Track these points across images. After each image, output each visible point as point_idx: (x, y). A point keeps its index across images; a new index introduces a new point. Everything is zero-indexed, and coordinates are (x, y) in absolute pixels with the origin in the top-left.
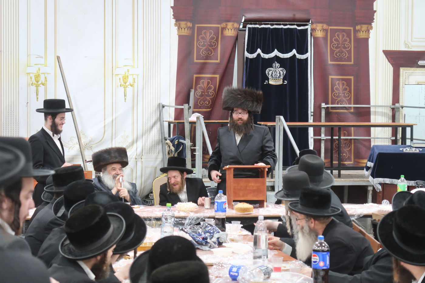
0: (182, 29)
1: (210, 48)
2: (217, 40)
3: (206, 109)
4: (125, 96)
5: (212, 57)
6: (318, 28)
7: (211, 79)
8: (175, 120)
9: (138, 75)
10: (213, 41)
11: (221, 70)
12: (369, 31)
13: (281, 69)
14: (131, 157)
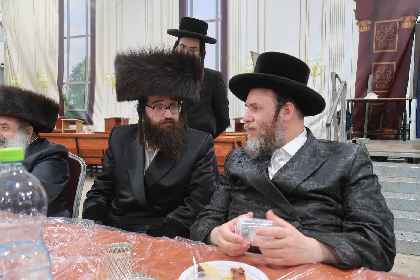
0: (363, 27)
1: (388, 40)
2: (395, 33)
3: (383, 90)
4: (314, 82)
5: (390, 47)
7: (389, 65)
8: (355, 98)
9: (325, 67)
10: (391, 33)
11: (398, 57)
14: (318, 129)
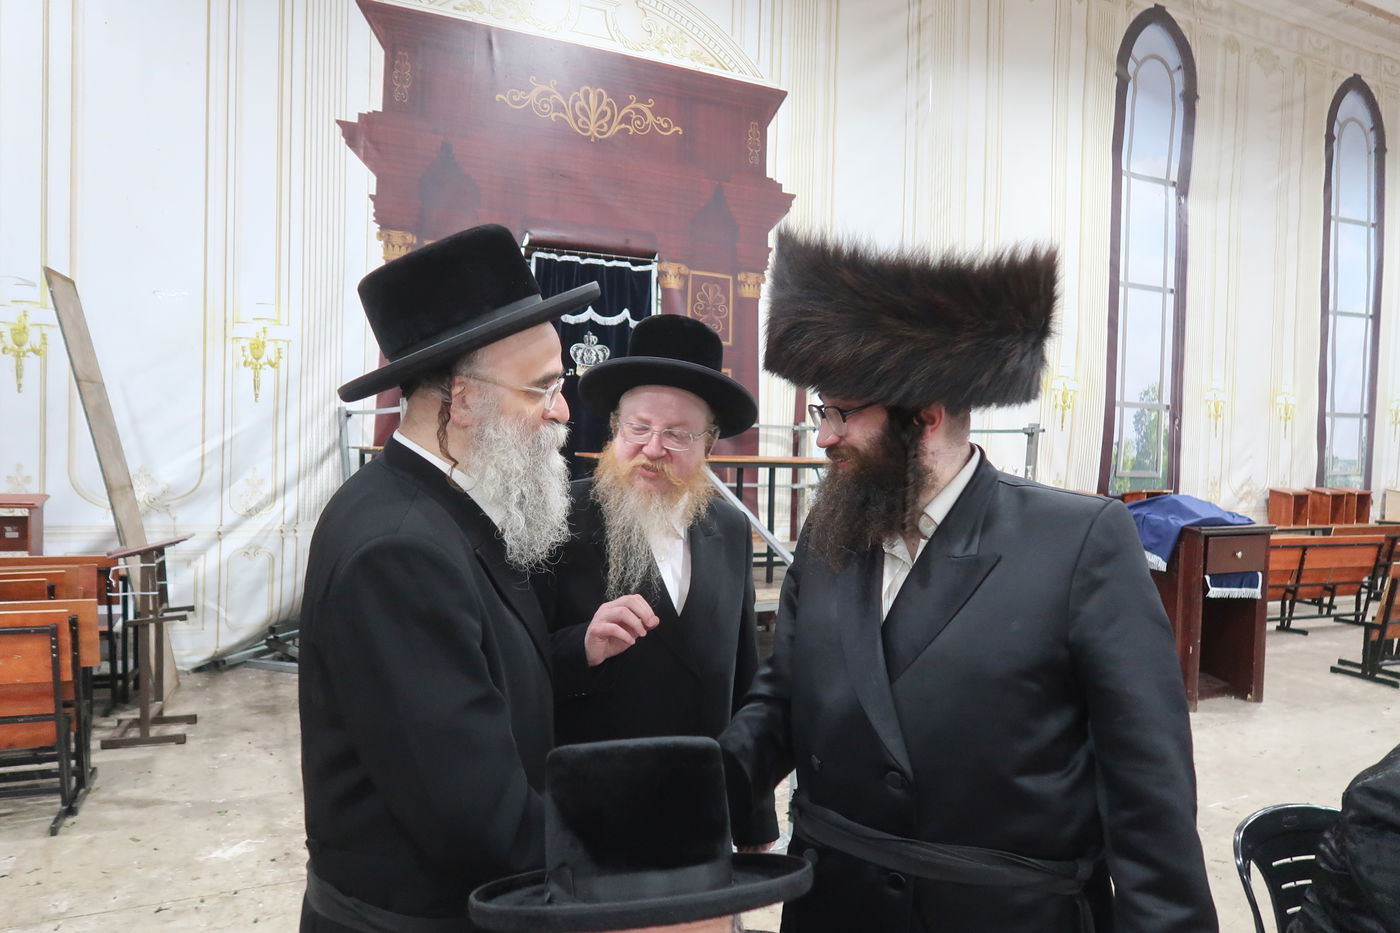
0: (393, 246)
4: (256, 387)
6: (670, 272)
8: (375, 445)
12: (759, 285)
13: (600, 346)
14: (269, 528)
